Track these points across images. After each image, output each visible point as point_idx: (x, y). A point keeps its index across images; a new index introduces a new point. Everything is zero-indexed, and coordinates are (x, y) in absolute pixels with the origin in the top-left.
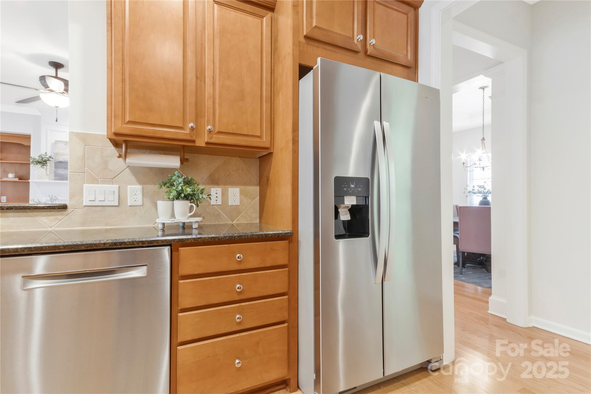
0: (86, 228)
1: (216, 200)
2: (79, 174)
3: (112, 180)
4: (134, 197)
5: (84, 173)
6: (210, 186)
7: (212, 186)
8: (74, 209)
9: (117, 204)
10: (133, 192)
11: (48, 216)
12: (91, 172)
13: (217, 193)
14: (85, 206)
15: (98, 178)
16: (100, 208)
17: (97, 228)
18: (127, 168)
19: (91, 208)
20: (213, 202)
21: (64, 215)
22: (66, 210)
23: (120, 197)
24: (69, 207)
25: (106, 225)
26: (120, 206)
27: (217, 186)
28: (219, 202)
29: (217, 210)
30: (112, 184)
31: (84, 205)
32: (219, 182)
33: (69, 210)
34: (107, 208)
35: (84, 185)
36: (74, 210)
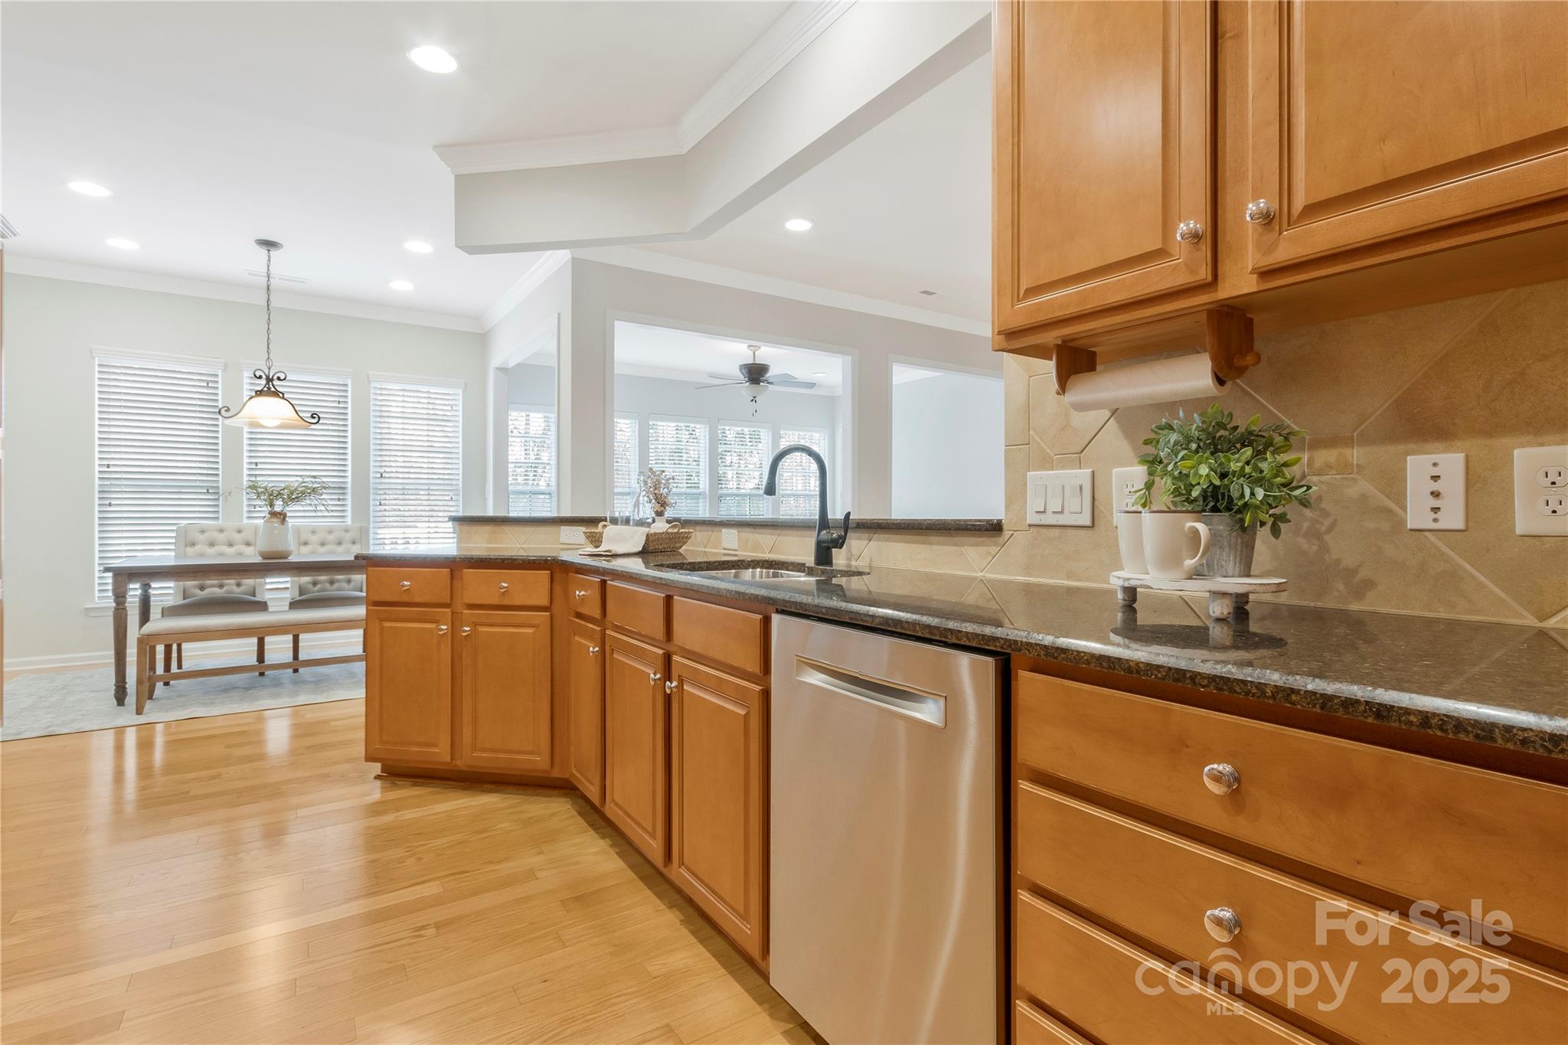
0: (1032, 580)
1: (1435, 510)
2: (1020, 450)
3: (1078, 458)
4: (1127, 501)
5: (1028, 444)
6: (1401, 448)
7: (1412, 446)
8: (1012, 532)
9: (1088, 522)
10: (1125, 487)
11: (977, 546)
12: (1039, 441)
13: (1435, 478)
14: (1030, 526)
15: (1052, 455)
16: (1057, 531)
17: (1051, 581)
18: (1110, 417)
19: (1041, 529)
20: (1417, 516)
21: (998, 546)
22: (1001, 534)
23: (1096, 503)
24: (1005, 527)
25: (1068, 578)
26: (1096, 528)
27: (1438, 445)
28: (1453, 517)
29: (1443, 554)
30: (1080, 468)
31: (1028, 522)
32: (1454, 424)
33: (1006, 534)
34: (1070, 531)
35: (1028, 473)
36: (1013, 534)
